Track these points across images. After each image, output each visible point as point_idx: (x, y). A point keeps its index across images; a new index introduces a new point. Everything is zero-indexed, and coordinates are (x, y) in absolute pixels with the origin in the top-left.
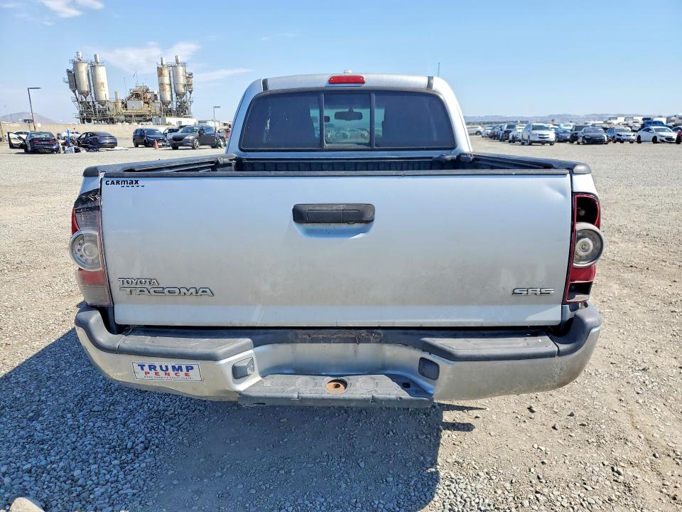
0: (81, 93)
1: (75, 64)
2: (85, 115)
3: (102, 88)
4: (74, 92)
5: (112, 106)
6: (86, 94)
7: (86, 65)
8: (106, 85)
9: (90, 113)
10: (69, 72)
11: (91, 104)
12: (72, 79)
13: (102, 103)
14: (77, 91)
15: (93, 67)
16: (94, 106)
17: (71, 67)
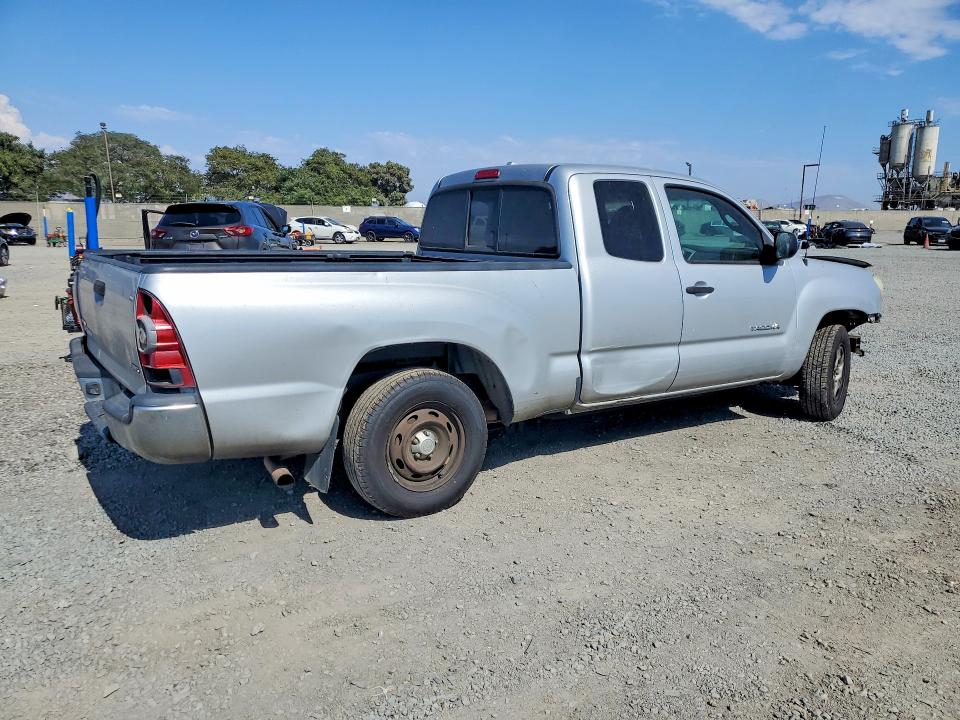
0: (893, 167)
1: (896, 127)
2: (891, 196)
3: (927, 158)
4: (884, 166)
5: (934, 184)
6: (898, 168)
7: (912, 126)
8: (934, 154)
9: (900, 194)
10: (884, 139)
11: (904, 181)
12: (886, 148)
13: (921, 179)
14: (888, 166)
15: (921, 128)
16: (908, 184)
17: (887, 132)
